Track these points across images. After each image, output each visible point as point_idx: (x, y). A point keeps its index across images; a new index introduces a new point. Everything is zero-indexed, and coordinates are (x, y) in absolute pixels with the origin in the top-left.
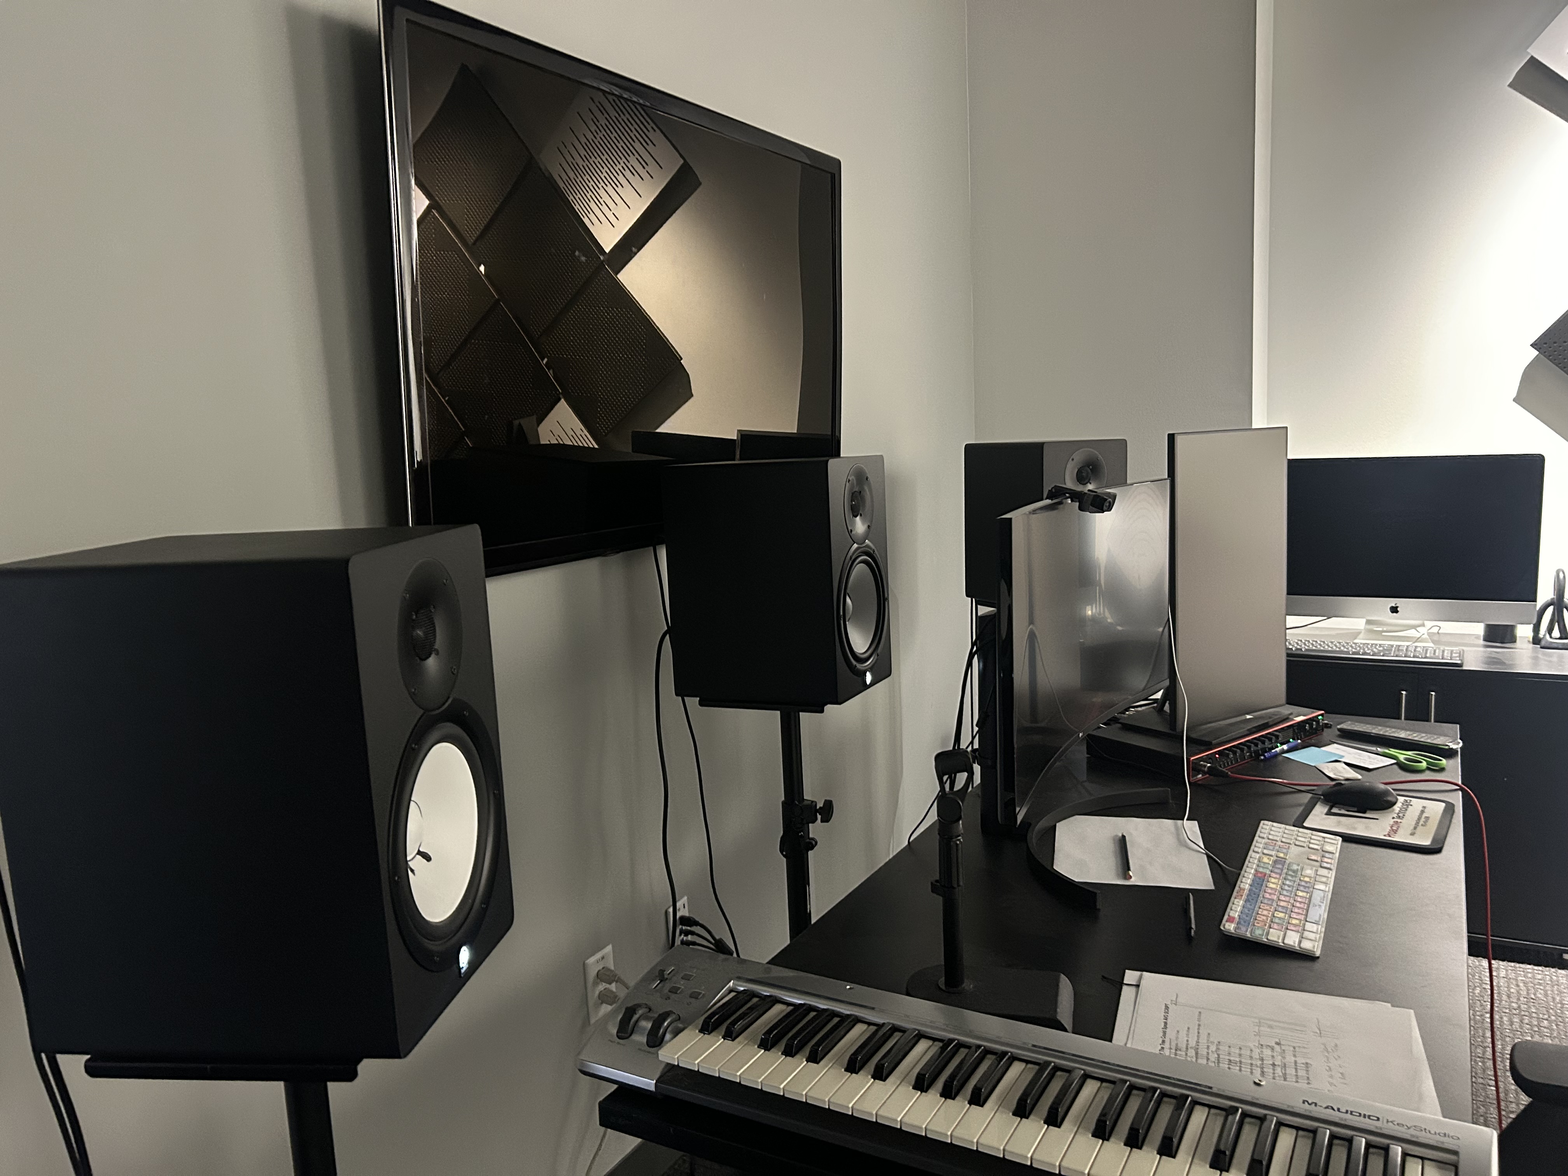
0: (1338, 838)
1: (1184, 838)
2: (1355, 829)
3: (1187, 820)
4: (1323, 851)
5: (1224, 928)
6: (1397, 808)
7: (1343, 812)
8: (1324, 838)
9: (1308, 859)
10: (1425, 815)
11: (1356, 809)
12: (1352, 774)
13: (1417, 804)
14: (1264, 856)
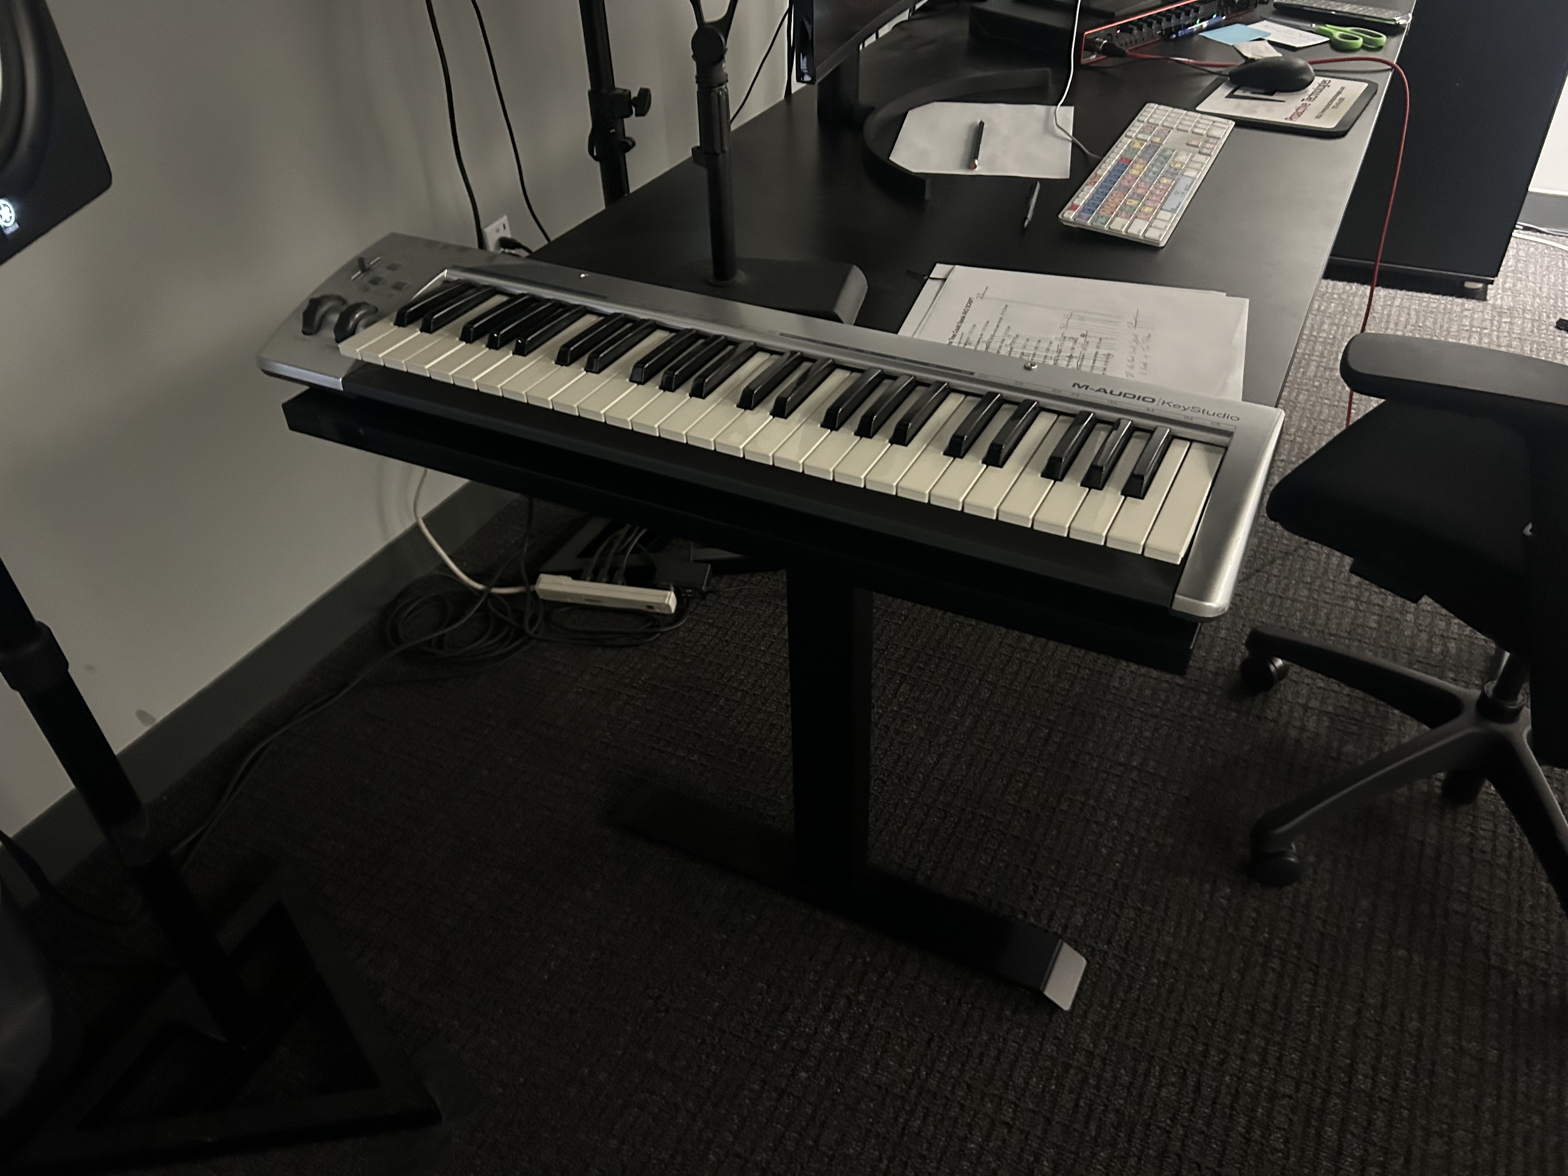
0: (1231, 121)
1: (1053, 124)
2: (1254, 112)
3: (1062, 105)
4: (1208, 136)
5: (1063, 216)
6: (1310, 89)
7: (1248, 94)
8: (1214, 122)
9: (1188, 144)
10: (1340, 96)
11: (1263, 91)
12: (1274, 53)
13: (1336, 84)
14: (1136, 141)
